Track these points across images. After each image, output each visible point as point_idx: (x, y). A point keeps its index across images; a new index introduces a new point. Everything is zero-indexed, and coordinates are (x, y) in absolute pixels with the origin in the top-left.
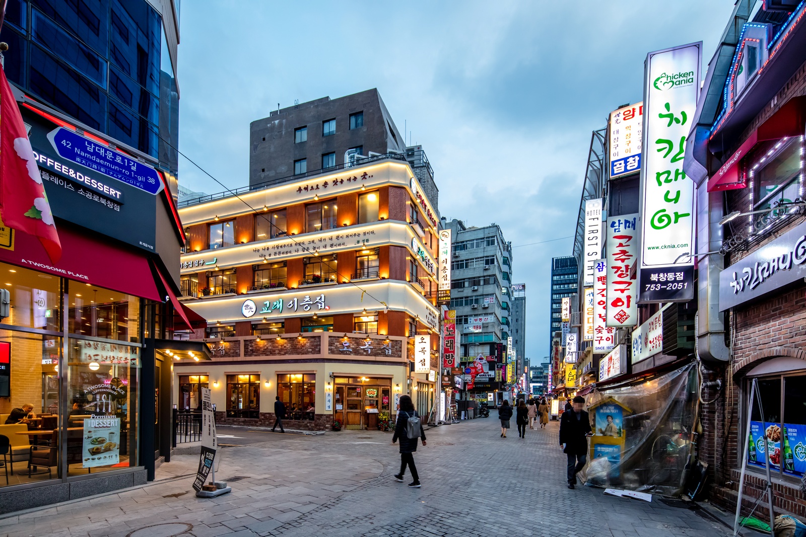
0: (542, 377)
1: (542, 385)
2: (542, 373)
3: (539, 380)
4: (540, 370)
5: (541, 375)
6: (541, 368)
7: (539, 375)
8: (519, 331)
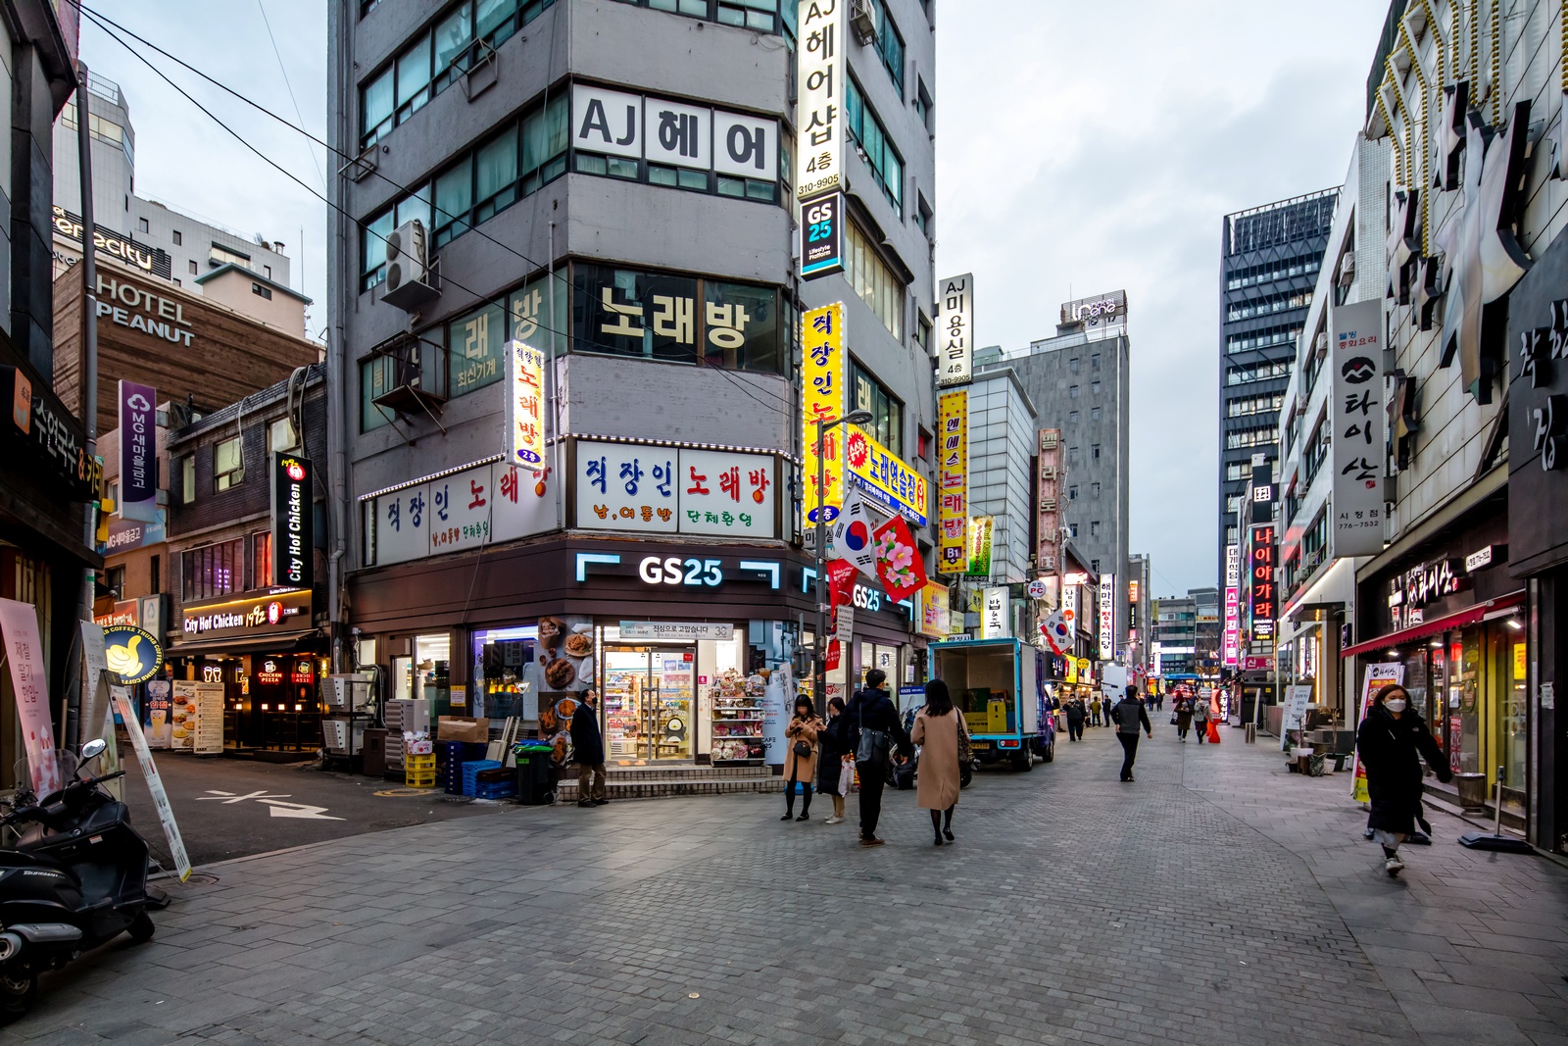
0: (1191, 628)
1: (1191, 650)
2: (1190, 615)
3: (1182, 636)
4: (1184, 609)
5: (1190, 623)
6: (1189, 603)
7: (1183, 623)
8: (1105, 452)
